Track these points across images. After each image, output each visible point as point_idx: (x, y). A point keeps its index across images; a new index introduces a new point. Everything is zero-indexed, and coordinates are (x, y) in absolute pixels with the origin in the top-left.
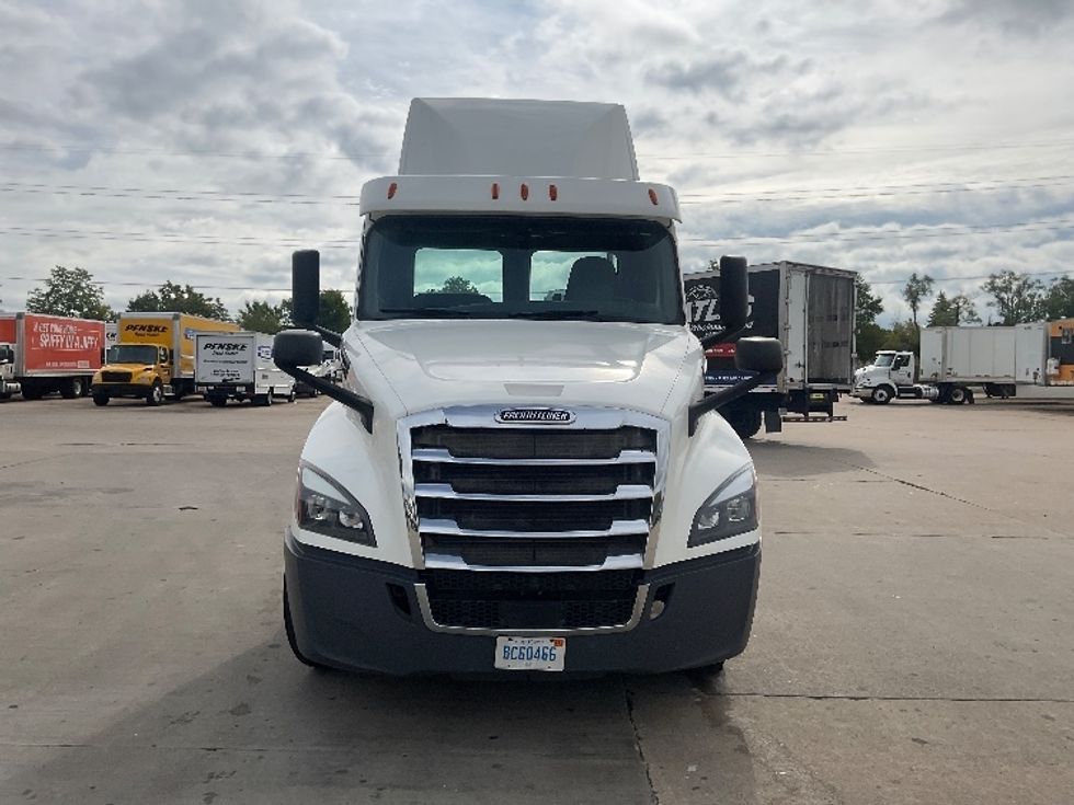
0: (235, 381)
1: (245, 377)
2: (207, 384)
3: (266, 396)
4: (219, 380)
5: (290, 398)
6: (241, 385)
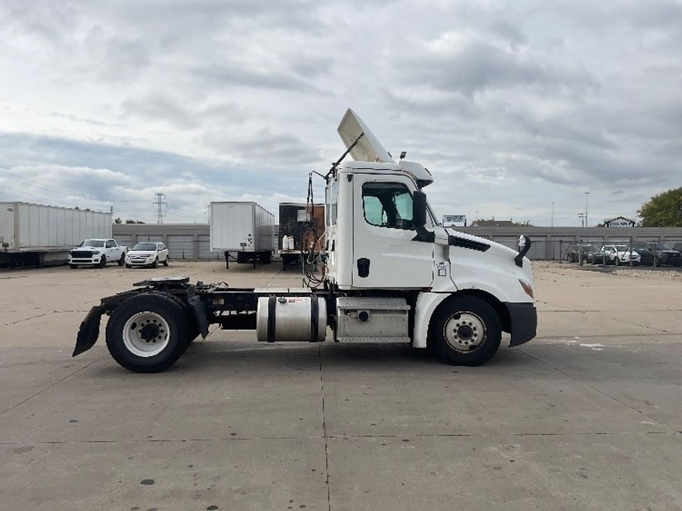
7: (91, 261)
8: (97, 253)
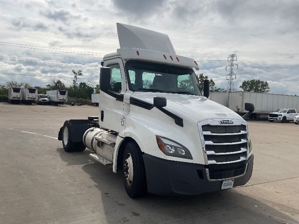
7: (277, 119)
8: (281, 115)
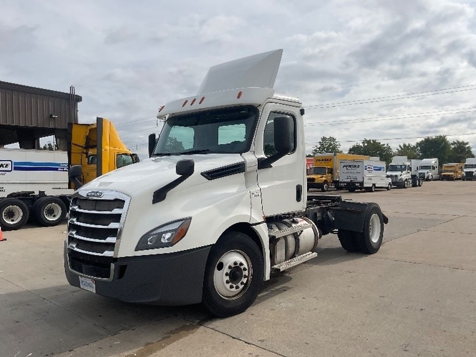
0: (355, 181)
1: (360, 180)
2: (344, 183)
3: (371, 187)
4: (349, 180)
5: (387, 188)
6: (358, 183)
